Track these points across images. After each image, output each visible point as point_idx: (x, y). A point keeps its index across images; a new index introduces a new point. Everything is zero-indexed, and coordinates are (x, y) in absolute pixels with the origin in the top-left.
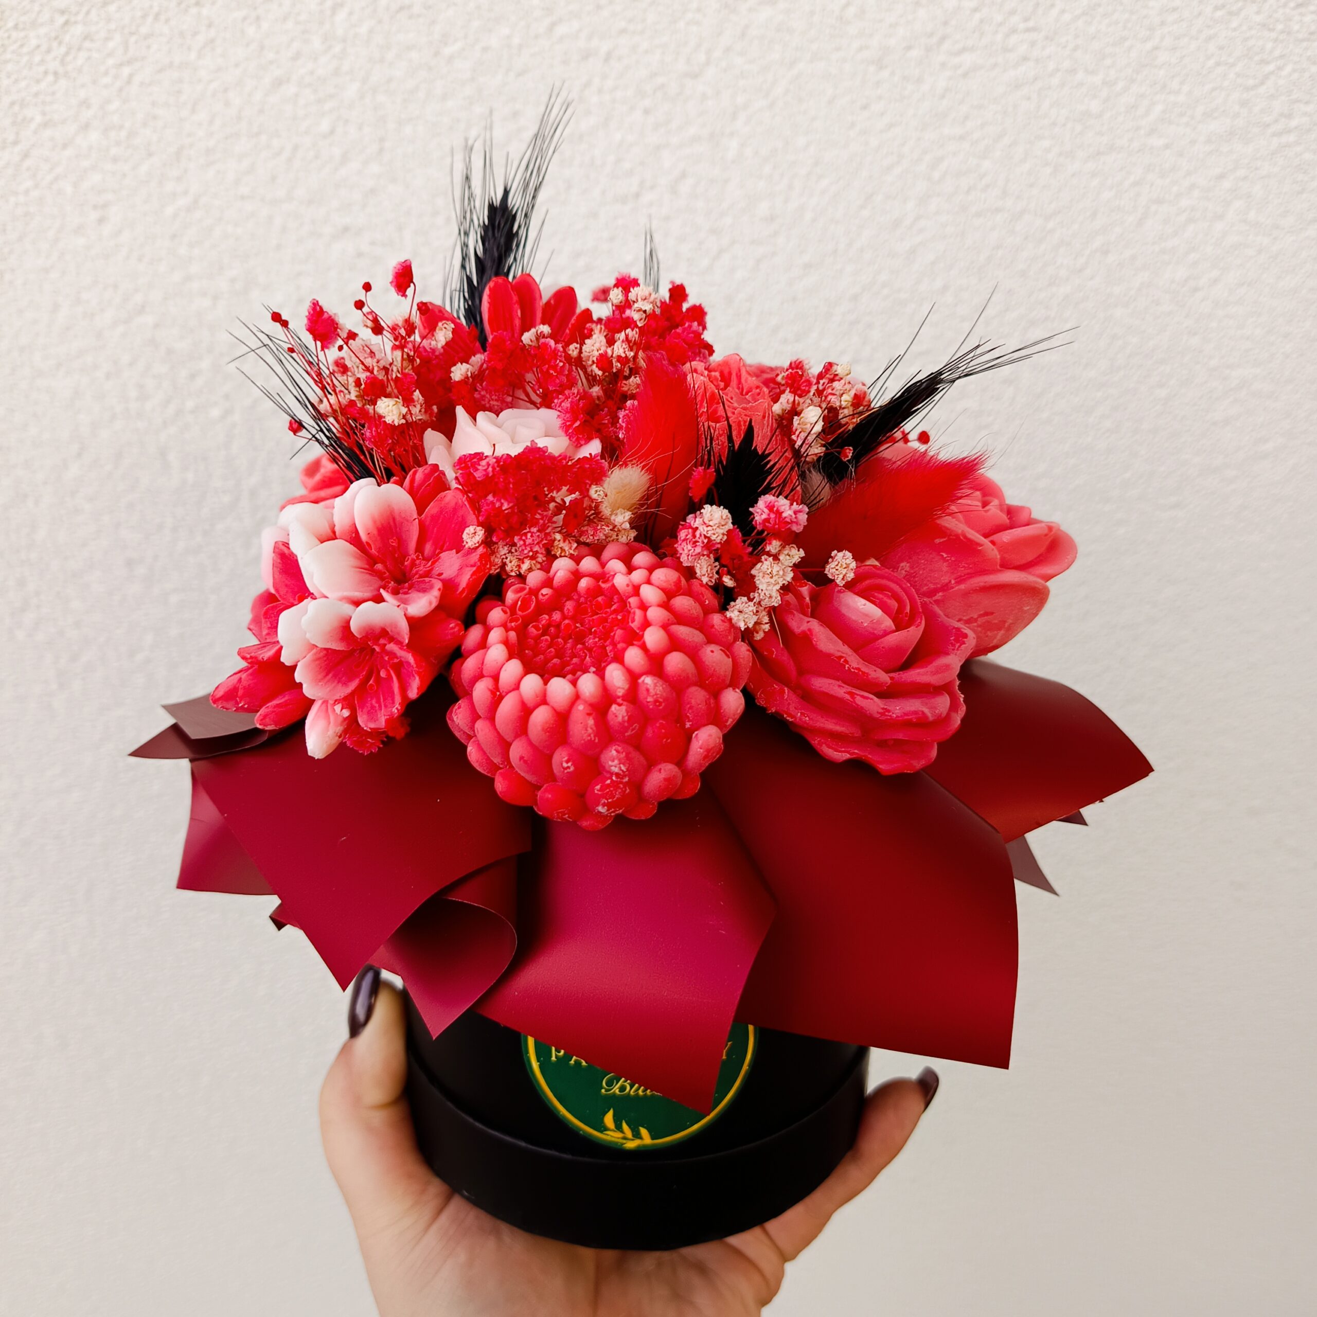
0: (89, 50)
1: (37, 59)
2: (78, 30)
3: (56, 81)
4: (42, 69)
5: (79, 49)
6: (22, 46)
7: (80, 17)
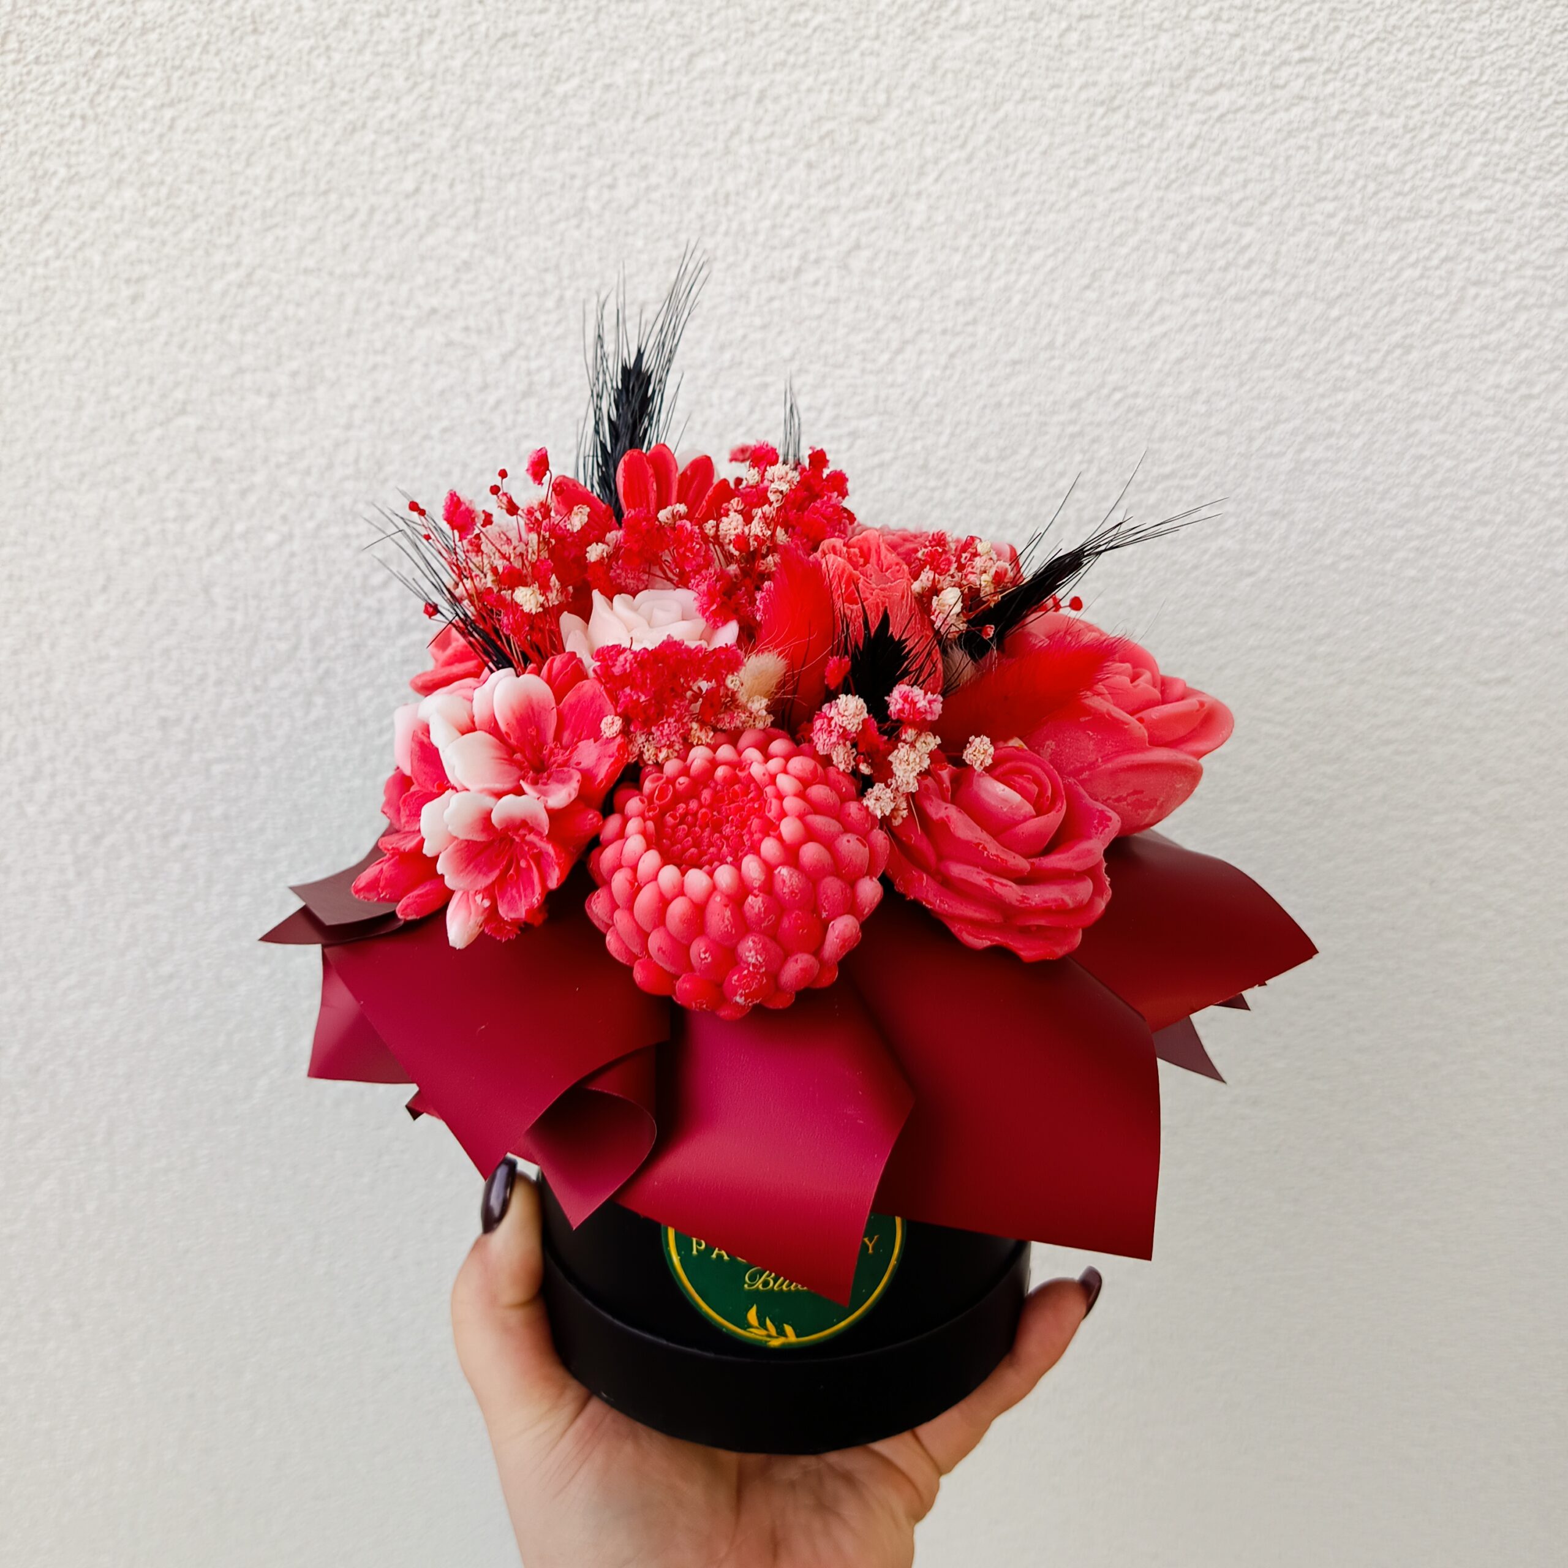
0: (125, 88)
1: (62, 99)
2: (111, 63)
3: (84, 127)
4: (67, 112)
5: (112, 88)
6: (44, 83)
7: (113, 49)
